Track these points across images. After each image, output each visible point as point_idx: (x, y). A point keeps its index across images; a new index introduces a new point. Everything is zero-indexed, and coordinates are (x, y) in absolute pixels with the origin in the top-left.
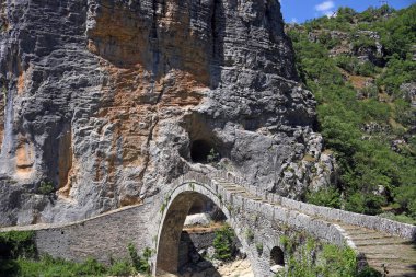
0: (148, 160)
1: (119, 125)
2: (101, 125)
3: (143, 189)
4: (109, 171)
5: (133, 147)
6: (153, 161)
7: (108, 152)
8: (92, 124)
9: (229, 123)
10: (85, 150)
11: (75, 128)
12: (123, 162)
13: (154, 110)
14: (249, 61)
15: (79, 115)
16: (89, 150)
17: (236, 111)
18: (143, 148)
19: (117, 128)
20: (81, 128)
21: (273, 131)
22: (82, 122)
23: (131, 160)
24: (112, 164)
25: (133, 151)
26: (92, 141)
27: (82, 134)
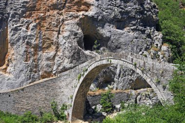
0: (57, 48)
1: (39, 24)
2: (28, 23)
3: (55, 68)
4: (34, 55)
5: (48, 39)
6: (61, 48)
7: (33, 42)
8: (22, 23)
9: (107, 24)
10: (18, 40)
11: (11, 26)
12: (42, 49)
13: (61, 14)
15: (13, 16)
16: (21, 41)
17: (112, 16)
18: (55, 40)
19: (39, 26)
20: (15, 26)
21: (133, 30)
22: (15, 21)
23: (47, 48)
24: (36, 51)
25: (48, 42)
26: (23, 34)
27: (16, 29)
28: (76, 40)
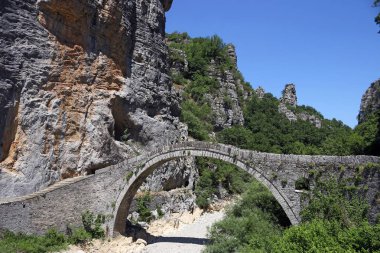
0: (84, 135)
1: (63, 100)
2: (50, 98)
3: (80, 163)
4: (54, 144)
5: (74, 122)
6: (88, 137)
7: (55, 125)
8: (42, 97)
9: (139, 109)
10: (34, 122)
11: (26, 98)
12: (65, 136)
13: (90, 91)
14: (153, 61)
15: (30, 86)
16: (38, 122)
17: (144, 100)
18: (81, 125)
19: (63, 103)
20: (31, 100)
21: (165, 119)
22: (32, 93)
23: (72, 134)
24: (56, 138)
25: (74, 127)
26: (41, 113)
27: (32, 105)
28: (106, 126)
